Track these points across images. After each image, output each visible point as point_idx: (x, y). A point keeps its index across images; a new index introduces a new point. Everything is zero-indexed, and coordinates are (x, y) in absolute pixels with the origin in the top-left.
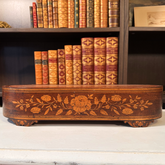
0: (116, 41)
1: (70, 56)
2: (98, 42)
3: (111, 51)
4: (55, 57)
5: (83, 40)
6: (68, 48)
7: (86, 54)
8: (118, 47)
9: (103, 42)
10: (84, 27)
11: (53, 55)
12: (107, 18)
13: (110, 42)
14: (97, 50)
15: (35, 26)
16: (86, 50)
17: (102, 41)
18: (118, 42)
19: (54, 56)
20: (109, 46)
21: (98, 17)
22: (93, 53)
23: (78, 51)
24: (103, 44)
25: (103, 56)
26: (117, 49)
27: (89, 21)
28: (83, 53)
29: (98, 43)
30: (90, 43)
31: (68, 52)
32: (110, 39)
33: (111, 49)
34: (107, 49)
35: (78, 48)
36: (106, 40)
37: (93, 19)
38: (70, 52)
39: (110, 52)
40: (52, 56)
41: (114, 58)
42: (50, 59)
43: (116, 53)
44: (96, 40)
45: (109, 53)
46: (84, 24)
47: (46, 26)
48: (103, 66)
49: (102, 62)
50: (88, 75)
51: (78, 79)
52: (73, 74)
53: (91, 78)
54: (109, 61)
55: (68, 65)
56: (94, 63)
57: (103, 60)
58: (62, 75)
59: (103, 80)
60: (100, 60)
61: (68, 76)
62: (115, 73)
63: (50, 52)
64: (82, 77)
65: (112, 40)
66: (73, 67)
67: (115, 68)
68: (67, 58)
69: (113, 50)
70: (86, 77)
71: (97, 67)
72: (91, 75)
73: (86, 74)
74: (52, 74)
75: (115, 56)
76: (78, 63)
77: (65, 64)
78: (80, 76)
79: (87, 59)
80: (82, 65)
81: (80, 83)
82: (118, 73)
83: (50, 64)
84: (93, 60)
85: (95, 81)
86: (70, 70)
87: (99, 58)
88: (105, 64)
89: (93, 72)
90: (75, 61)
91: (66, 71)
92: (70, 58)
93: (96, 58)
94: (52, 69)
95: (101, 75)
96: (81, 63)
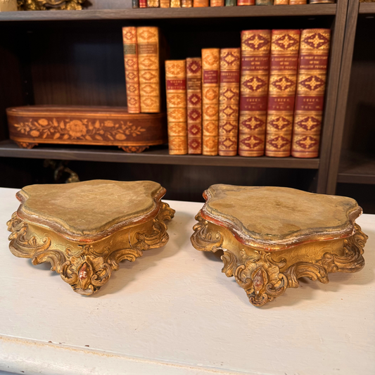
0: (324, 38)
1: (214, 75)
2: (280, 39)
4: (181, 76)
5: (247, 35)
6: (208, 56)
7: (250, 70)
8: (329, 53)
9: (293, 39)
10: (249, 3)
11: (176, 72)
13: (310, 40)
14: (277, 60)
15: (141, 4)
16: (252, 59)
17: (290, 38)
18: (330, 42)
19: (178, 73)
20: (308, 49)
22: (266, 68)
23: (232, 63)
24: (293, 44)
25: (290, 75)
26: (325, 58)
28: (244, 68)
29: (280, 42)
30: (262, 42)
31: (209, 64)
32: (309, 33)
33: (311, 58)
34: (302, 58)
35: (232, 55)
36: (300, 35)
38: (213, 64)
39: (310, 64)
40: (173, 73)
41: (317, 79)
42: (169, 81)
43: (321, 67)
44: (277, 35)
45: (306, 67)
47: (165, 3)
48: (289, 97)
49: (288, 90)
50: (253, 119)
51: (230, 127)
52: (219, 117)
53: (260, 125)
54: (305, 85)
55: (208, 94)
56: (268, 91)
57: (289, 84)
58: (194, 117)
59: (287, 131)
60: (284, 83)
61: (207, 120)
62: (316, 115)
63: (169, 64)
64: (239, 123)
65: (314, 37)
66: (219, 101)
67: (317, 104)
68: (205, 78)
69: (317, 60)
70: (247, 123)
71: (276, 100)
72: (260, 118)
73: (249, 117)
74: (173, 115)
75: (320, 74)
76: (231, 91)
77: (202, 92)
78: (235, 120)
79: (252, 80)
80: (240, 94)
81: (234, 136)
82: (323, 115)
83: (170, 92)
84: (266, 84)
85: (268, 132)
86: (212, 106)
87: (281, 80)
88: (294, 93)
89: (264, 112)
90: (224, 86)
91: (204, 108)
92: (213, 78)
93: (273, 79)
94: (174, 103)
95: (284, 120)
96: (238, 91)
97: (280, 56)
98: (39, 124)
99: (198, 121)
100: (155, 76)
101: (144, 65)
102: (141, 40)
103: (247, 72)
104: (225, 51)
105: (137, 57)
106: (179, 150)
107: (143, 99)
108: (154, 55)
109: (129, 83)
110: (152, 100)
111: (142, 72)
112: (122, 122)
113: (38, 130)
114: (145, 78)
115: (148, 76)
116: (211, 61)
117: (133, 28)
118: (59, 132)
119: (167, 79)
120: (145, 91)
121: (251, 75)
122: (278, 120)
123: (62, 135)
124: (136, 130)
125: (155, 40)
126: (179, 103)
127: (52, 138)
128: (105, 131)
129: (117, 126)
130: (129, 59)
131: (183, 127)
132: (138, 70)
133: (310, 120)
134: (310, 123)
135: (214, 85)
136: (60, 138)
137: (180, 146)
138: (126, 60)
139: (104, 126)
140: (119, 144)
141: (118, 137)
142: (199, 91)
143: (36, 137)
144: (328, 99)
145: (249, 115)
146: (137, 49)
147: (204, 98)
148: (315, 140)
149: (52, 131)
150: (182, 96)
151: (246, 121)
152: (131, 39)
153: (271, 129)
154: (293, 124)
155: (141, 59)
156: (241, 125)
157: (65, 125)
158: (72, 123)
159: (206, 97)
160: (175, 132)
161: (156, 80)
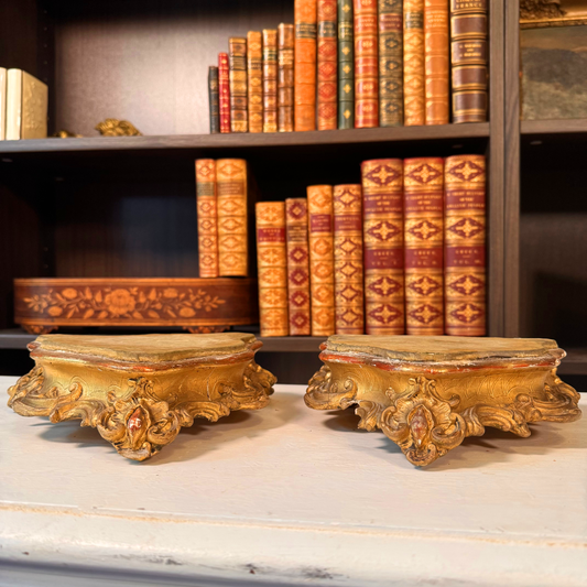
0: (477, 167)
1: (326, 220)
2: (416, 170)
3: (462, 200)
4: (279, 222)
5: (369, 166)
6: (317, 196)
7: (377, 213)
8: (486, 187)
9: (434, 170)
10: (370, 125)
11: (271, 218)
12: (446, 95)
13: (458, 171)
14: (413, 198)
15: (222, 128)
16: (378, 198)
17: (430, 169)
18: (486, 172)
19: (274, 219)
20: (456, 183)
21: (416, 92)
22: (399, 209)
23: (350, 203)
24: (435, 177)
25: (433, 218)
26: (481, 194)
27: (388, 105)
28: (367, 210)
29: (416, 174)
30: (391, 174)
31: (318, 205)
32: (456, 160)
33: (461, 194)
34: (448, 195)
35: (350, 194)
36: (444, 164)
37: (402, 97)
38: (323, 205)
39: (460, 202)
40: (267, 219)
41: (473, 223)
42: (261, 230)
43: (477, 205)
44: (411, 166)
45: (456, 206)
46: (370, 117)
47: (256, 127)
48: (434, 248)
49: (432, 238)
50: (385, 281)
51: (352, 294)
52: (334, 279)
53: (396, 289)
54: (456, 232)
55: (318, 247)
56: (404, 241)
57: (433, 230)
58: (299, 280)
59: (435, 297)
60: (425, 230)
61: (317, 284)
62: (477, 273)
63: (261, 207)
64: (364, 287)
65: (463, 165)
66: (334, 256)
67: (477, 257)
68: (313, 226)
69: (469, 196)
70: (377, 286)
71: (415, 253)
72: (394, 278)
73: (379, 278)
74: (267, 277)
75: (476, 216)
76: (351, 242)
77: (308, 245)
78: (358, 283)
79: (380, 226)
80: (363, 247)
81: (357, 307)
82: (487, 274)
83: (263, 246)
84: (400, 232)
85: (409, 299)
86: (324, 263)
87: (421, 225)
88: (441, 244)
89: (401, 271)
90: (341, 235)
91: (312, 267)
92: (324, 224)
93: (410, 224)
94: (268, 261)
95: (430, 281)
96: (360, 242)
97: (417, 193)
98: (63, 297)
99: (305, 285)
100: (240, 225)
101: (225, 209)
102: (222, 177)
103: (372, 216)
104: (339, 189)
105: (216, 200)
106: (276, 329)
107: (222, 257)
108: (240, 196)
109: (202, 235)
110: (236, 258)
111: (223, 220)
112: (190, 291)
113: (61, 306)
114: (226, 228)
115: (231, 224)
116: (320, 202)
117: (211, 161)
118: (92, 308)
119: (258, 228)
120: (226, 246)
121: (377, 220)
122: (421, 281)
123: (97, 312)
124: (210, 301)
125: (242, 176)
126: (275, 260)
127: (81, 318)
128: (164, 305)
129: (182, 296)
130: (203, 203)
131: (282, 295)
132: (217, 217)
133: (468, 280)
134: (469, 285)
135: (326, 234)
136: (94, 317)
137: (277, 323)
138: (200, 203)
139: (163, 297)
140: (184, 324)
141: (183, 312)
142: (304, 243)
143: (57, 317)
144: (491, 249)
145: (379, 275)
146: (216, 189)
147: (312, 252)
148: (479, 309)
149: (82, 306)
150: (280, 250)
151: (375, 284)
152: (208, 175)
153: (412, 295)
154: (444, 287)
155: (222, 203)
156: (367, 290)
157: (103, 297)
158: (113, 294)
159: (315, 250)
160: (270, 302)
161: (242, 230)
